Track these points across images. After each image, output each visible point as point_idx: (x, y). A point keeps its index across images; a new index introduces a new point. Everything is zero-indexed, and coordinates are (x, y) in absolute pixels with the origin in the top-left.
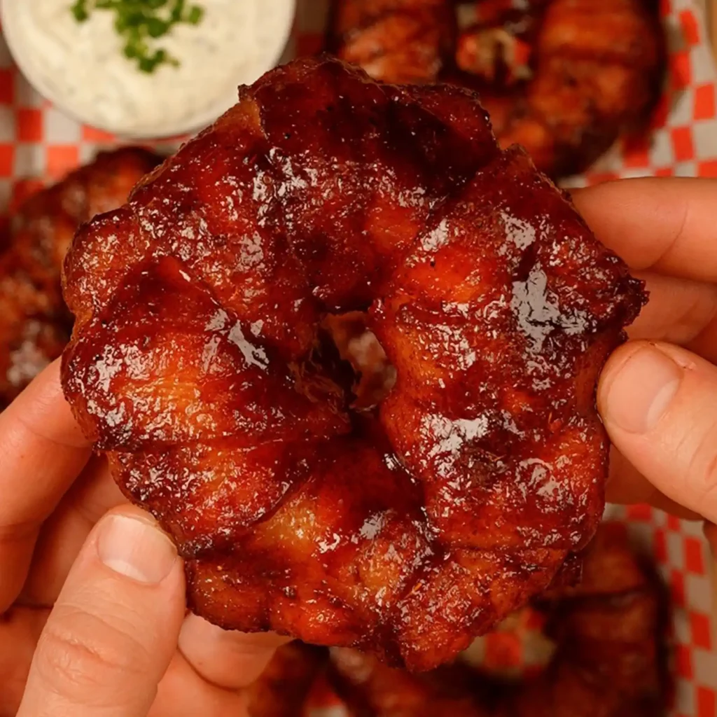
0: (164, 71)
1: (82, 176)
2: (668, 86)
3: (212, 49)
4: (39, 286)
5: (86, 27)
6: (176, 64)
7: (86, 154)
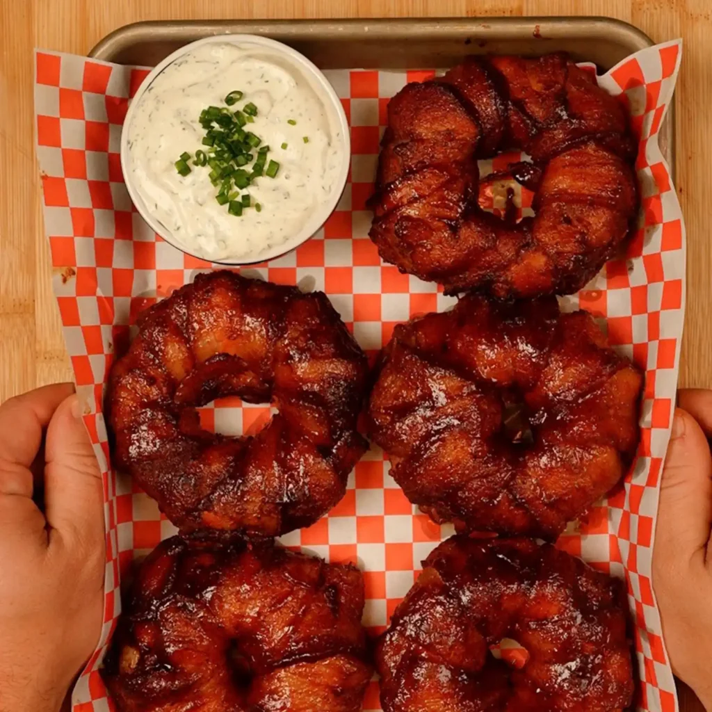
0: (249, 212)
1: (185, 294)
2: (642, 224)
3: (287, 195)
4: (152, 381)
5: (189, 178)
6: (258, 207)
7: (188, 278)
